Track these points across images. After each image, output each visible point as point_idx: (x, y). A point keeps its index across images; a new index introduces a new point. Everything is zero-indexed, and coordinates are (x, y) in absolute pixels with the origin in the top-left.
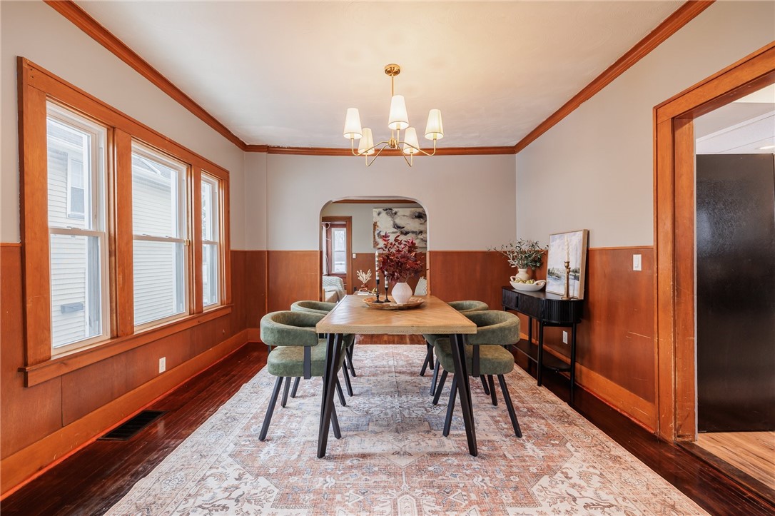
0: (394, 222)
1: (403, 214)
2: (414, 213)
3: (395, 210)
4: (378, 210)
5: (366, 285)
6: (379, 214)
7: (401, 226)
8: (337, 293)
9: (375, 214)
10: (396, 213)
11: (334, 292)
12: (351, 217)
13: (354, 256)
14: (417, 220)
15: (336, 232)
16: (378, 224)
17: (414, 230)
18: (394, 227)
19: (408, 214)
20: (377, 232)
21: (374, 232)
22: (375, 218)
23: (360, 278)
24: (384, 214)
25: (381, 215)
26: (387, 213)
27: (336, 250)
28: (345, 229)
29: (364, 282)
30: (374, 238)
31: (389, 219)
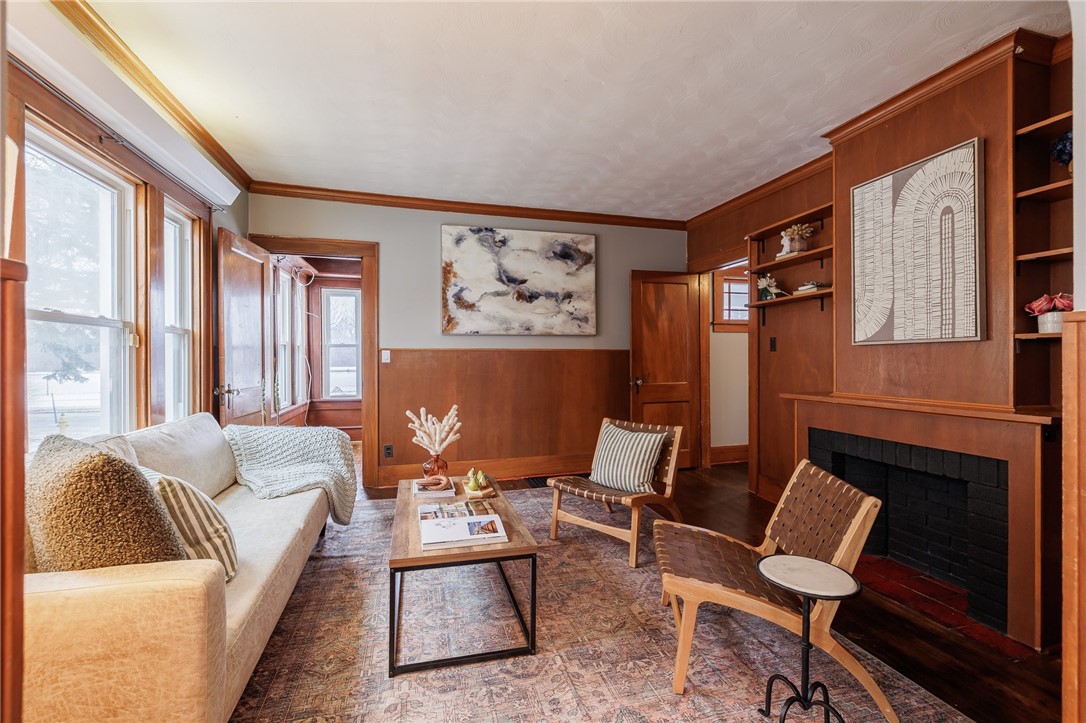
0: (500, 265)
1: (524, 245)
2: (551, 245)
3: (502, 233)
4: (455, 231)
5: (442, 463)
6: (459, 241)
7: (518, 276)
8: (326, 493)
9: (448, 242)
10: (504, 242)
11: (316, 493)
12: (378, 244)
13: (386, 357)
14: (559, 264)
15: (333, 299)
16: (456, 268)
17: (553, 290)
18: (500, 280)
19: (536, 245)
20: (451, 292)
21: (444, 291)
22: (449, 252)
23: (421, 439)
24: (471, 241)
25: (463, 245)
26: (481, 241)
27: (333, 341)
28: (359, 292)
29: (435, 449)
30: (445, 305)
31: (487, 256)
